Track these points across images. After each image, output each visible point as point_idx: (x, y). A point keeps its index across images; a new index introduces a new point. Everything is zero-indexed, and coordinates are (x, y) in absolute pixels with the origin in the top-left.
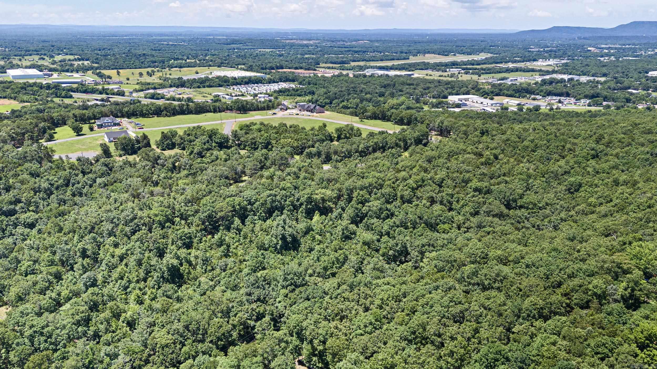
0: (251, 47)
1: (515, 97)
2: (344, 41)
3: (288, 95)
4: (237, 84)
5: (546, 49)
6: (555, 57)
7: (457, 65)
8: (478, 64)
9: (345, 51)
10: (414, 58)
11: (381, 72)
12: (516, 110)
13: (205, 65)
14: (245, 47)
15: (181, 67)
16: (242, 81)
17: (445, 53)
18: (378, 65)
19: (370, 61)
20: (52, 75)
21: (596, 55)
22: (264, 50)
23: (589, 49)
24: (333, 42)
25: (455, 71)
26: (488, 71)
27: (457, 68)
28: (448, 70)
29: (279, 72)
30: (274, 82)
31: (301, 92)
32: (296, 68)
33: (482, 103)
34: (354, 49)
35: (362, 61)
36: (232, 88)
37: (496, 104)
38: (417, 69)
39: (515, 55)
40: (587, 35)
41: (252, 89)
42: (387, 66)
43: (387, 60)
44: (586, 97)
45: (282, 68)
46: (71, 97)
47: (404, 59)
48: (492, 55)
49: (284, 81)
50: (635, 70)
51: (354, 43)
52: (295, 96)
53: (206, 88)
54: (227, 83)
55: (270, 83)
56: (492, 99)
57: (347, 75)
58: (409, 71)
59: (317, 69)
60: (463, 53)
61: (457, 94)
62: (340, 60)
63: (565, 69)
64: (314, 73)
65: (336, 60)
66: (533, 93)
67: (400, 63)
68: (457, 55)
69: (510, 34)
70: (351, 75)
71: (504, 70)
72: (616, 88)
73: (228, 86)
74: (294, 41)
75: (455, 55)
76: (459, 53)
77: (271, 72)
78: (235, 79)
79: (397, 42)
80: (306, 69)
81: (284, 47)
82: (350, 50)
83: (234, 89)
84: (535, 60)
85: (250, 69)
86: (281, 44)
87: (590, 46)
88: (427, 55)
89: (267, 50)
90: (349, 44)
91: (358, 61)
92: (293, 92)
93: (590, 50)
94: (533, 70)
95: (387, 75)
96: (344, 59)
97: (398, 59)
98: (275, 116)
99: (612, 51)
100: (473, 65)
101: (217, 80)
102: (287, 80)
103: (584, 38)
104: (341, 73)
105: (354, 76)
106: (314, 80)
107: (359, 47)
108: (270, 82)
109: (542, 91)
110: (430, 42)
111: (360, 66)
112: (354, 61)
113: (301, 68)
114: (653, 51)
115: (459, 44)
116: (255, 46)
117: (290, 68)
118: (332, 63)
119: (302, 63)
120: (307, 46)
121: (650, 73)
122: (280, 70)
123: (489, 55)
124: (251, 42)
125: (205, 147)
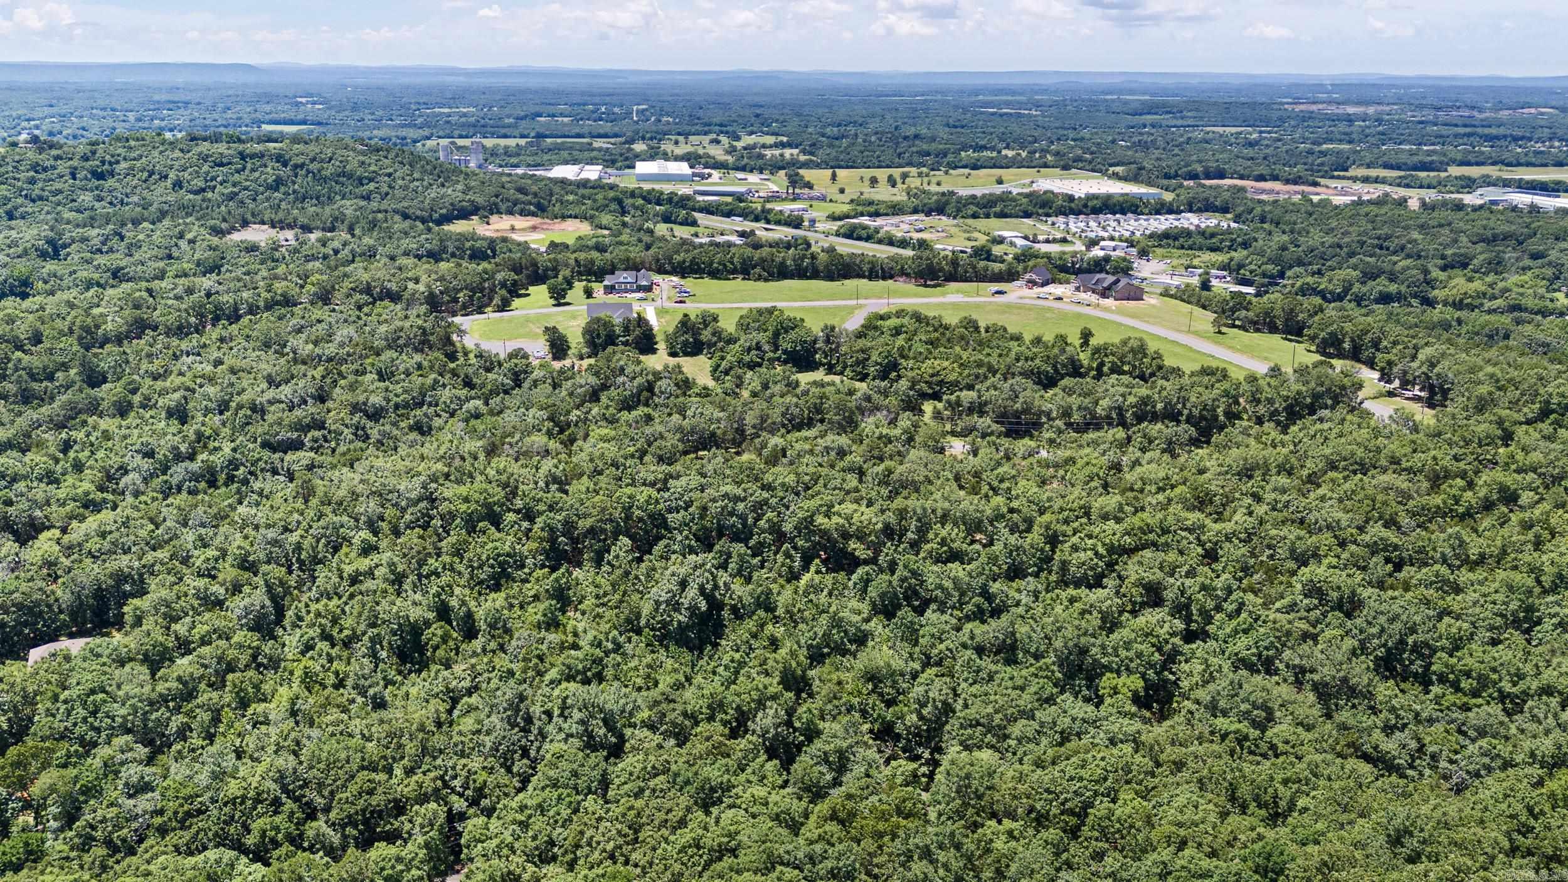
0: (1189, 122)
2: (1476, 107)
9: (1456, 136)
11: (1522, 199)
13: (1035, 163)
15: (975, 167)
16: (1086, 206)
18: (1527, 177)
19: (1519, 164)
20: (710, 175)
22: (1220, 130)
24: (1441, 109)
29: (1204, 186)
30: (1171, 211)
31: (1222, 241)
32: (1259, 178)
34: (1491, 130)
35: (1494, 164)
36: (1050, 220)
41: (1099, 226)
46: (694, 223)
49: (1200, 211)
51: (1506, 113)
52: (1200, 249)
53: (990, 220)
54: (1046, 210)
55: (1158, 213)
57: (1402, 202)
59: (1322, 181)
62: (1418, 159)
64: (1305, 194)
65: (1406, 159)
70: (1414, 204)
73: (1048, 215)
74: (1320, 106)
77: (1182, 186)
78: (1071, 198)
80: (1287, 182)
81: (1284, 121)
82: (1471, 131)
83: (1053, 224)
86: (1281, 115)
89: (1228, 130)
90: (1487, 115)
91: (1477, 164)
92: (1199, 240)
96: (1434, 158)
98: (999, 299)
104: (1388, 194)
105: (1424, 204)
106: (1278, 212)
107: (1513, 124)
108: (1161, 209)
111: (1469, 178)
112: (1463, 163)
113: (1275, 178)
117: (1241, 178)
118: (1387, 166)
119: (1296, 165)
120: (1350, 119)
122: (1209, 182)
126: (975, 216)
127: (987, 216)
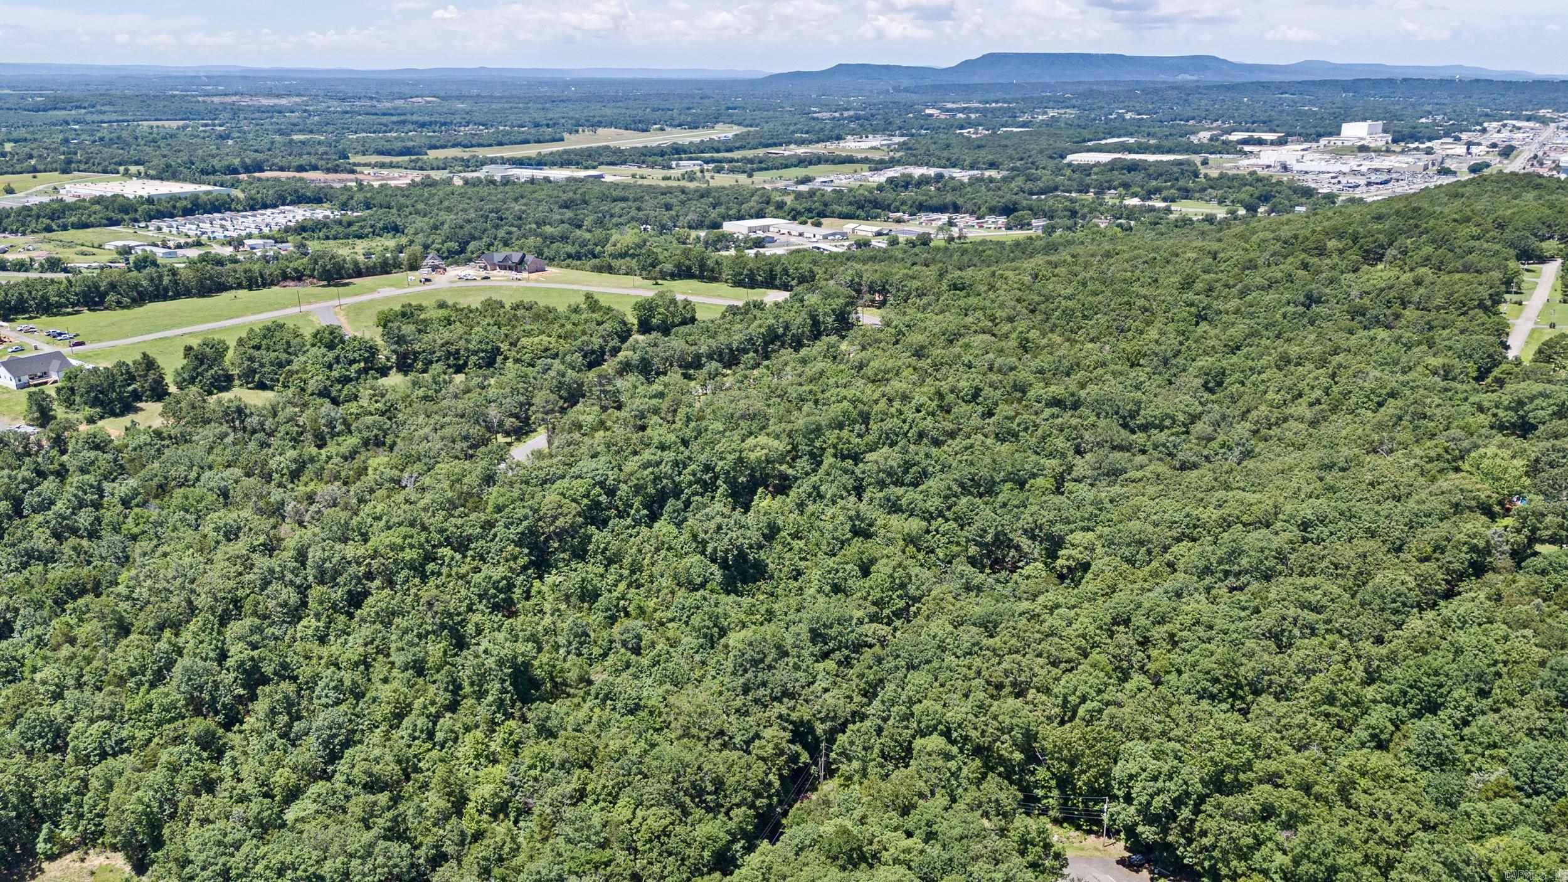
0: (114, 117)
1: (858, 218)
2: (371, 98)
3: (327, 238)
4: (160, 215)
5: (846, 114)
6: (875, 132)
7: (685, 152)
8: (729, 150)
9: (393, 123)
10: (573, 137)
11: (524, 173)
12: (884, 246)
13: (18, 167)
14: (96, 117)
16: (173, 207)
17: (641, 125)
18: (504, 155)
19: (472, 146)
21: (950, 126)
22: (160, 123)
23: (928, 111)
24: (343, 100)
25: (688, 166)
26: (763, 165)
27: (691, 159)
28: (674, 163)
29: (261, 179)
30: (265, 206)
32: (301, 169)
33: (801, 235)
34: (415, 118)
35: (453, 146)
36: (151, 225)
37: (834, 234)
38: (602, 164)
39: (792, 128)
40: (905, 83)
41: (214, 226)
42: (529, 158)
43: (512, 143)
44: (992, 211)
45: (262, 170)
47: (554, 140)
48: (745, 130)
50: (1041, 152)
51: (399, 103)
53: (72, 231)
54: (132, 215)
55: (253, 209)
56: (818, 225)
57: (448, 182)
58: (586, 168)
59: (354, 169)
60: (680, 125)
61: (741, 218)
62: (398, 145)
63: (911, 155)
64: (357, 180)
65: (388, 146)
66: (888, 208)
67: (554, 149)
68: (668, 129)
69: (753, 83)
71: (795, 161)
72: (1035, 190)
73: (136, 220)
75: (662, 129)
76: (671, 125)
77: (238, 181)
79: (509, 99)
81: (213, 113)
82: (401, 120)
83: (159, 229)
84: (839, 138)
85: (167, 173)
86: (202, 108)
87: (928, 107)
88: (600, 131)
89: (168, 123)
90: (388, 105)
91: (444, 147)
93: (931, 115)
94: (850, 160)
95: (547, 180)
96: (410, 144)
97: (539, 141)
99: (973, 116)
100: (718, 151)
101: (98, 207)
102: (299, 199)
103: (907, 90)
104: (428, 177)
106: (371, 197)
107: (421, 112)
108: (254, 205)
109: (903, 203)
110: (587, 99)
111: (461, 159)
112: (435, 147)
114: (1045, 113)
115: (656, 103)
116: (123, 112)
117: (282, 169)
118: (381, 153)
119: (303, 156)
120: (278, 111)
121: (1070, 158)
122: (257, 175)
123: (737, 130)
124: (110, 104)
125: (335, 374)
126: (48, 229)
127: (65, 228)
